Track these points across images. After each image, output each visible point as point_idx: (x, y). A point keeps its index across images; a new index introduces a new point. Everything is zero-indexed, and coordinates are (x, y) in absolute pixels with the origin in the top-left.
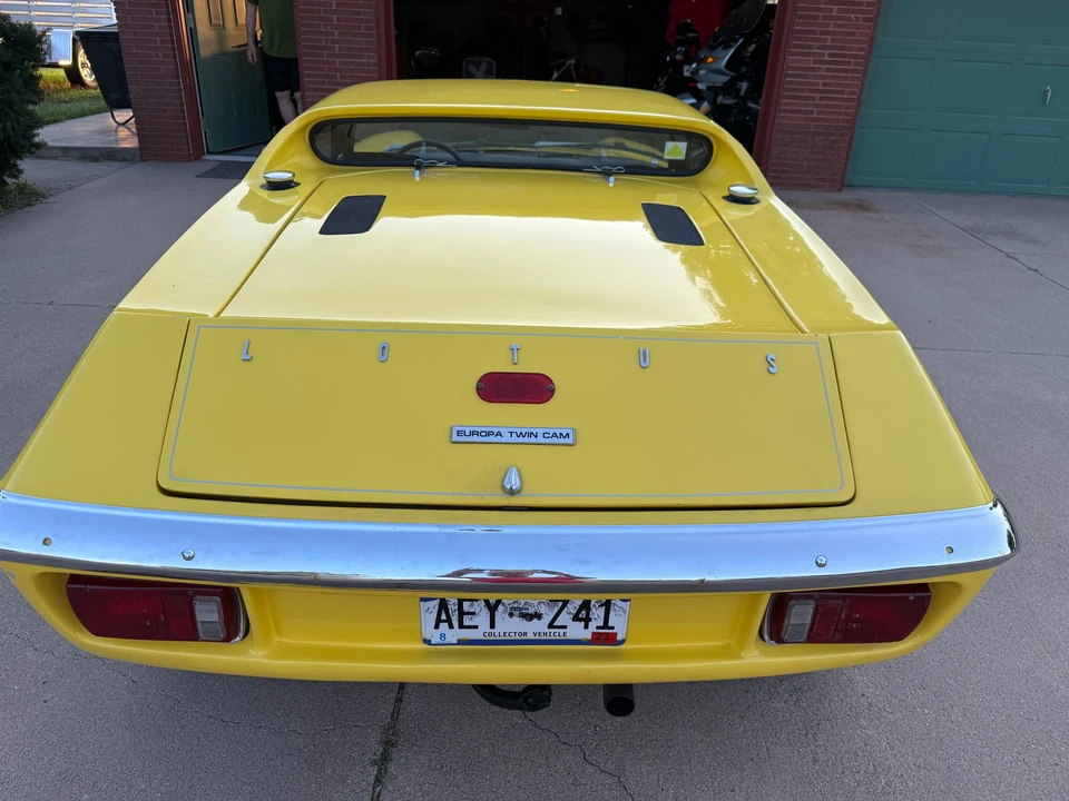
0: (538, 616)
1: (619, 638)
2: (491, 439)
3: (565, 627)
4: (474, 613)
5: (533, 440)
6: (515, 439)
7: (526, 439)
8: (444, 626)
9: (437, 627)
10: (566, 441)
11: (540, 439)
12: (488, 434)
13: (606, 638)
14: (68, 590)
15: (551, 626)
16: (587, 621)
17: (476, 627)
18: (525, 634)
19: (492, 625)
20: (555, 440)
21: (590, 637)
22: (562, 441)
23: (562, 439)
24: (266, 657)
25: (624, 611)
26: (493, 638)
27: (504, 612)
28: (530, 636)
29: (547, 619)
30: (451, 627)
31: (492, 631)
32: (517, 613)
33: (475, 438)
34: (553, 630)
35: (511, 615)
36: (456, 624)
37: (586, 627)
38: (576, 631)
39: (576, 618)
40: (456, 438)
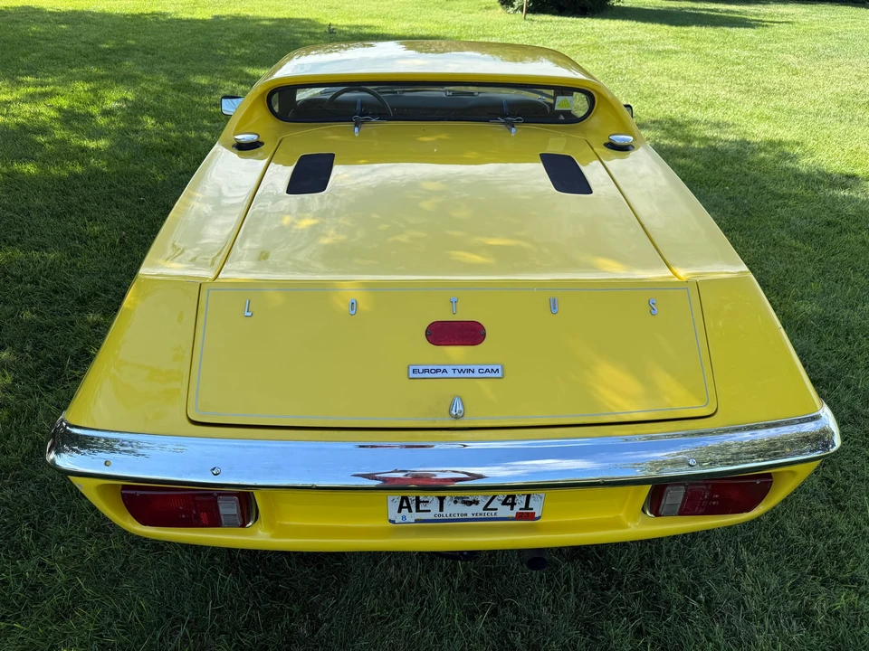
0: (476, 502)
1: (536, 515)
2: (439, 375)
3: (496, 509)
4: (428, 502)
5: (471, 375)
6: (457, 374)
7: (466, 375)
8: (405, 511)
9: (399, 511)
10: (497, 375)
11: (477, 374)
12: (437, 371)
13: (526, 515)
14: (123, 495)
15: (485, 509)
16: (513, 505)
17: (429, 511)
18: (466, 515)
19: (441, 509)
20: (488, 374)
21: (514, 516)
22: (493, 375)
23: (492, 373)
24: (272, 537)
25: (541, 498)
26: (441, 518)
27: (451, 500)
28: (470, 516)
29: (482, 504)
30: (410, 511)
31: (441, 513)
32: (460, 501)
33: (427, 375)
34: (487, 512)
35: (456, 502)
36: (414, 509)
37: (512, 509)
38: (505, 511)
39: (504, 503)
40: (412, 375)
